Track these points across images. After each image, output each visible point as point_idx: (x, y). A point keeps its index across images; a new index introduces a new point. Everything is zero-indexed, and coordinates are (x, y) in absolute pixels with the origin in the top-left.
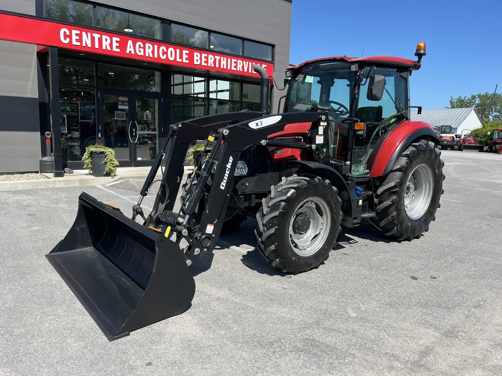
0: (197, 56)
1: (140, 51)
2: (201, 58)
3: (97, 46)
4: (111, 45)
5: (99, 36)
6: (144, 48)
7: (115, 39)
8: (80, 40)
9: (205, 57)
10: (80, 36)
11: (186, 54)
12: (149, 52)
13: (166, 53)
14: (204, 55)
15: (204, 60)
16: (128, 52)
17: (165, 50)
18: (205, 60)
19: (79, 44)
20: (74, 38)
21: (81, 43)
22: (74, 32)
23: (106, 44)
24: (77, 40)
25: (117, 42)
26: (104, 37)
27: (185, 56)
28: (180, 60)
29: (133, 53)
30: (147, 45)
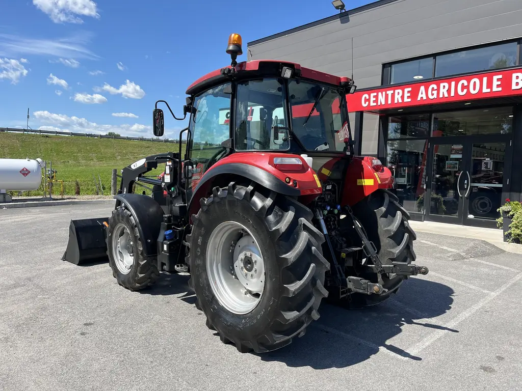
0: (518, 77)
1: (433, 94)
3: (389, 102)
4: (402, 97)
5: (392, 92)
6: (438, 90)
7: (406, 90)
8: (376, 101)
10: (376, 97)
11: (499, 80)
12: (443, 92)
13: (468, 87)
16: (419, 99)
17: (466, 84)
19: (375, 104)
20: (372, 99)
21: (377, 103)
22: (372, 95)
23: (398, 98)
24: (374, 102)
25: (408, 92)
26: (397, 91)
27: (496, 83)
28: (488, 90)
29: (425, 98)
30: (442, 85)
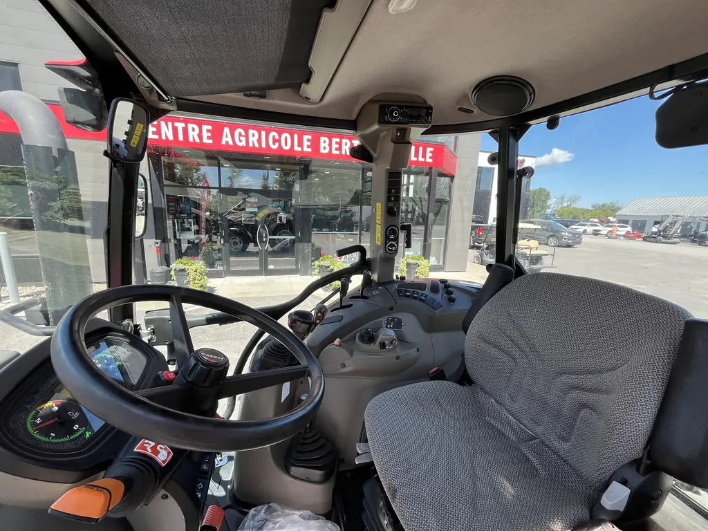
0: (325, 142)
1: (241, 141)
2: (330, 145)
3: (181, 138)
4: (200, 136)
5: (183, 125)
6: (247, 136)
7: (205, 128)
8: (158, 133)
9: (337, 143)
10: (158, 127)
11: (308, 140)
12: (253, 141)
13: (279, 141)
14: (334, 140)
15: (334, 146)
16: (223, 142)
17: (277, 137)
18: (337, 146)
19: (156, 137)
20: (151, 129)
23: (193, 135)
24: (154, 133)
25: (208, 131)
26: (190, 126)
27: (306, 143)
28: (300, 149)
29: (231, 143)
30: (251, 132)
